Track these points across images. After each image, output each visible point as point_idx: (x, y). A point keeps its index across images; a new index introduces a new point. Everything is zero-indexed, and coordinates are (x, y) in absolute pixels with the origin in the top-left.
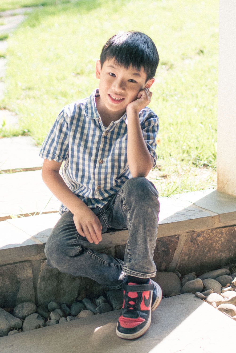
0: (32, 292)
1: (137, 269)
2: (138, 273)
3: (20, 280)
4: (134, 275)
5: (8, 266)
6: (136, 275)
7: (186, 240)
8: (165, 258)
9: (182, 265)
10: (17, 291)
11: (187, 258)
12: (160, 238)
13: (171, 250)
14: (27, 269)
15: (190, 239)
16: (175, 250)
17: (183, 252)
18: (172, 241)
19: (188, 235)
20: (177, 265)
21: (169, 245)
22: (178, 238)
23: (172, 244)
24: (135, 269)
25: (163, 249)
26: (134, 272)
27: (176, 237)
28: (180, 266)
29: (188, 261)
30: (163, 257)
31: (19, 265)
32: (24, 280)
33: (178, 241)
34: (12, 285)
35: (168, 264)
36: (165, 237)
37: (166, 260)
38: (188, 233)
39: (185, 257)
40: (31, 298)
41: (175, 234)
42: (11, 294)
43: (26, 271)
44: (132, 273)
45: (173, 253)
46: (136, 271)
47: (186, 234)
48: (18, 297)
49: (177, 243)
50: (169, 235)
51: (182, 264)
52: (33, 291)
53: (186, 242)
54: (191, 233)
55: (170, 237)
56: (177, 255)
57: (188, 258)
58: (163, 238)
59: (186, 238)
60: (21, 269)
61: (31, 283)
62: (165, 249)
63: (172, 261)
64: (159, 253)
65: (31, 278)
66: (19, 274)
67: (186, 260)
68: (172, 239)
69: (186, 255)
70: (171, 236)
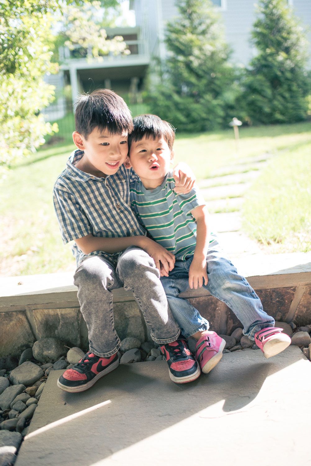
0: (142, 329)
1: (164, 336)
2: (167, 340)
3: (128, 317)
4: (164, 342)
5: (117, 303)
6: (166, 342)
7: (304, 293)
8: (280, 308)
9: (299, 317)
10: (127, 325)
11: (305, 310)
12: (274, 289)
13: (286, 301)
14: (134, 308)
15: (308, 291)
16: (291, 301)
17: (301, 304)
18: (287, 293)
19: (306, 288)
20: (294, 316)
21: (284, 296)
22: (294, 290)
23: (287, 296)
24: (162, 337)
25: (278, 299)
26: (163, 340)
27: (292, 288)
28: (297, 317)
29: (306, 312)
30: (278, 307)
31: (127, 303)
32: (133, 317)
33: (294, 293)
34: (121, 321)
35: (284, 314)
36: (280, 288)
37: (281, 310)
38: (306, 286)
39: (303, 309)
40: (141, 334)
41: (291, 285)
42: (121, 328)
43: (133, 309)
44: (161, 341)
45: (289, 304)
46: (164, 339)
47: (305, 287)
48: (128, 332)
49: (293, 294)
50: (284, 286)
51: (300, 315)
52: (142, 327)
53: (304, 295)
54: (309, 285)
55: (285, 289)
56: (294, 306)
57: (307, 310)
58: (277, 288)
59: (304, 291)
60: (129, 307)
61: (140, 320)
62: (280, 300)
63: (288, 312)
64: (274, 303)
65: (139, 316)
66: (127, 312)
67: (304, 312)
68: (288, 291)
69: (305, 307)
70: (286, 287)
